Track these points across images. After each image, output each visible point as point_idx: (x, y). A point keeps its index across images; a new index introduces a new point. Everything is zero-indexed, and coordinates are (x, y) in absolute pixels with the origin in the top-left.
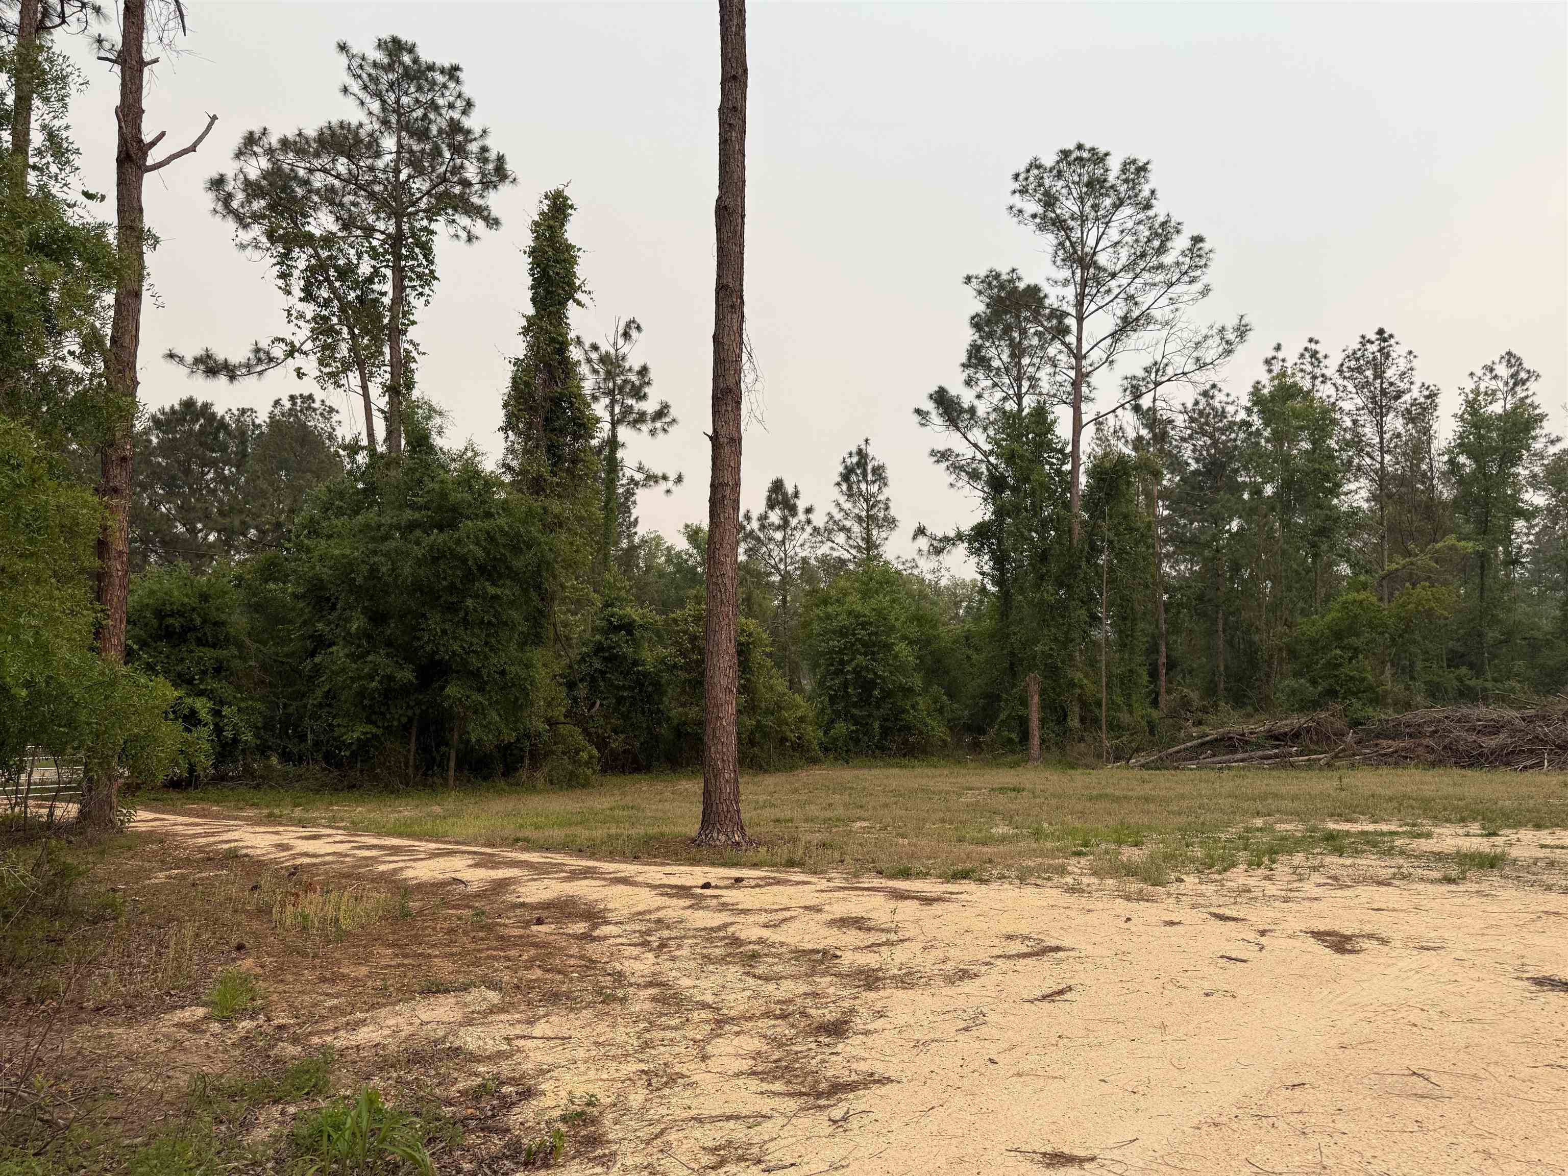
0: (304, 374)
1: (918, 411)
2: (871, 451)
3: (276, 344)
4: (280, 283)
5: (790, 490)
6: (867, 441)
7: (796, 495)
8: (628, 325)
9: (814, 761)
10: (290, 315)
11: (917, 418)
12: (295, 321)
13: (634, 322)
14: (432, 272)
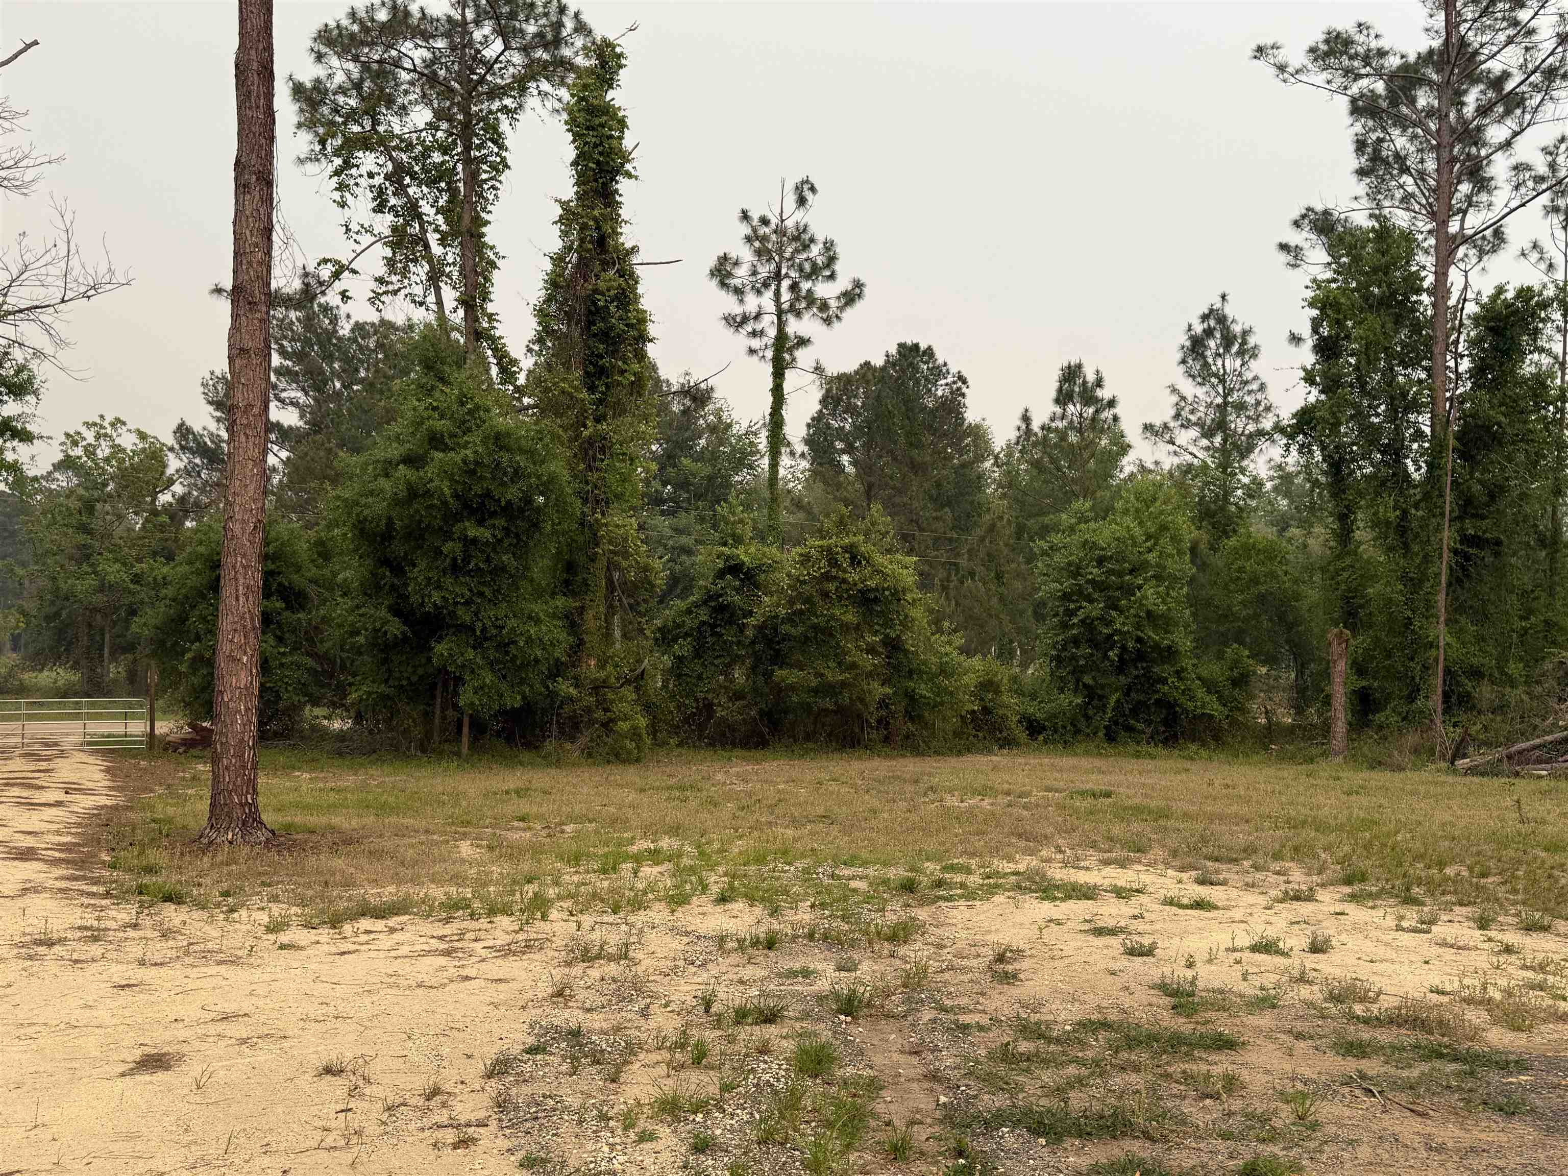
0: (348, 298)
1: (1284, 247)
2: (1230, 311)
3: (322, 266)
4: (337, 196)
5: (1091, 378)
6: (1223, 297)
7: (1099, 383)
8: (799, 189)
9: (1007, 743)
10: (348, 230)
11: (1284, 258)
12: (355, 236)
13: (807, 182)
14: (503, 160)
